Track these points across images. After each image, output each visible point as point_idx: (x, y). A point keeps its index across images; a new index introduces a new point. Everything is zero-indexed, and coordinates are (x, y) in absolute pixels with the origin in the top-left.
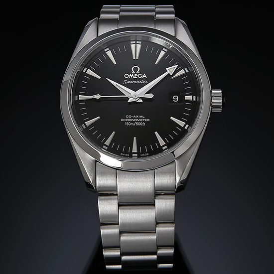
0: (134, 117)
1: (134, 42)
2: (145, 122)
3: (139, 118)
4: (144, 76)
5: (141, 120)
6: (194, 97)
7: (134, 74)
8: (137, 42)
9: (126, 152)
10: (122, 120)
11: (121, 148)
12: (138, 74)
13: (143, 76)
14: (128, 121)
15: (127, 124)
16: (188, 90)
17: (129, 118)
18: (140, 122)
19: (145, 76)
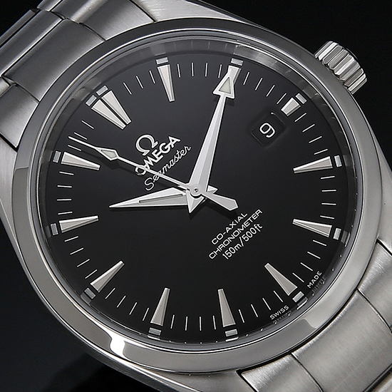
0: (228, 229)
1: (93, 98)
2: (255, 222)
3: (239, 226)
4: (173, 141)
5: (246, 225)
6: (298, 96)
7: (150, 155)
8: (99, 93)
9: (276, 306)
10: (213, 255)
11: (261, 308)
12: (157, 147)
13: (172, 144)
14: (224, 249)
15: (228, 254)
16: (276, 95)
17: (221, 242)
18: (247, 229)
19: (176, 140)
